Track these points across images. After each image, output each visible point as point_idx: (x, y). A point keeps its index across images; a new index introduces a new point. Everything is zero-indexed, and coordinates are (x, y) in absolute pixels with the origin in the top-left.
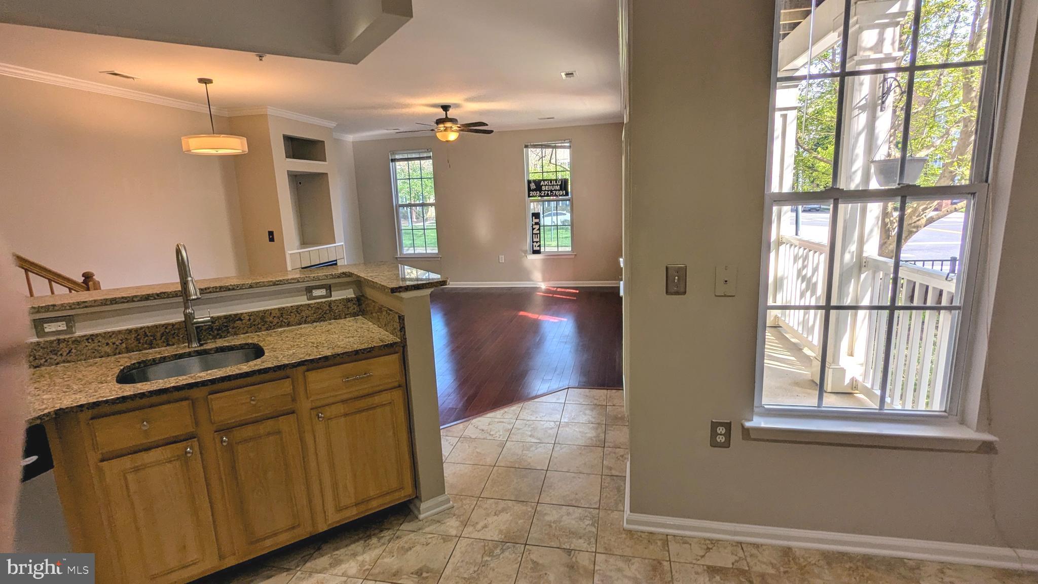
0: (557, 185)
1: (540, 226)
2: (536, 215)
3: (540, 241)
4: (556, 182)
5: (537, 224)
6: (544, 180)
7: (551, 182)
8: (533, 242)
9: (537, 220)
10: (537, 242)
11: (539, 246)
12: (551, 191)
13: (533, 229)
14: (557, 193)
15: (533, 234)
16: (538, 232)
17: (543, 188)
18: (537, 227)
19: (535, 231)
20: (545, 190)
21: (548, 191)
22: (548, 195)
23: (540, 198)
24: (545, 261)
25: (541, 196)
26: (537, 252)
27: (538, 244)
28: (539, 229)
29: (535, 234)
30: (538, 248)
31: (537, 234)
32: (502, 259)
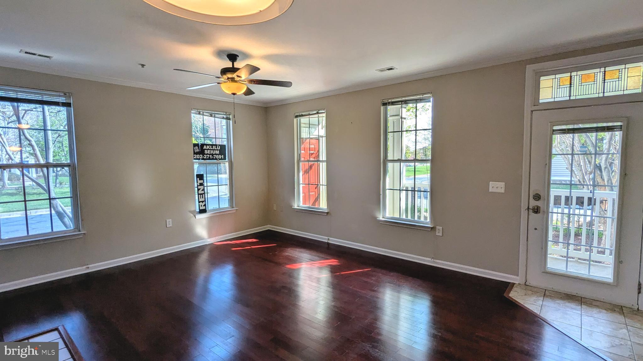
0: (217, 150)
1: (204, 187)
2: (200, 177)
3: (205, 201)
4: (216, 148)
5: (201, 184)
6: (206, 145)
7: (212, 147)
8: (199, 202)
9: (202, 181)
10: (202, 202)
11: (205, 205)
12: (212, 155)
13: (198, 190)
14: (217, 157)
15: (198, 194)
16: (203, 192)
17: (206, 152)
18: (202, 187)
19: (200, 192)
20: (207, 154)
21: (210, 154)
22: (209, 159)
23: (203, 161)
24: (210, 218)
25: (203, 159)
26: (203, 211)
27: (204, 203)
28: (203, 190)
29: (201, 194)
30: (204, 208)
31: (202, 194)
32: (170, 223)
